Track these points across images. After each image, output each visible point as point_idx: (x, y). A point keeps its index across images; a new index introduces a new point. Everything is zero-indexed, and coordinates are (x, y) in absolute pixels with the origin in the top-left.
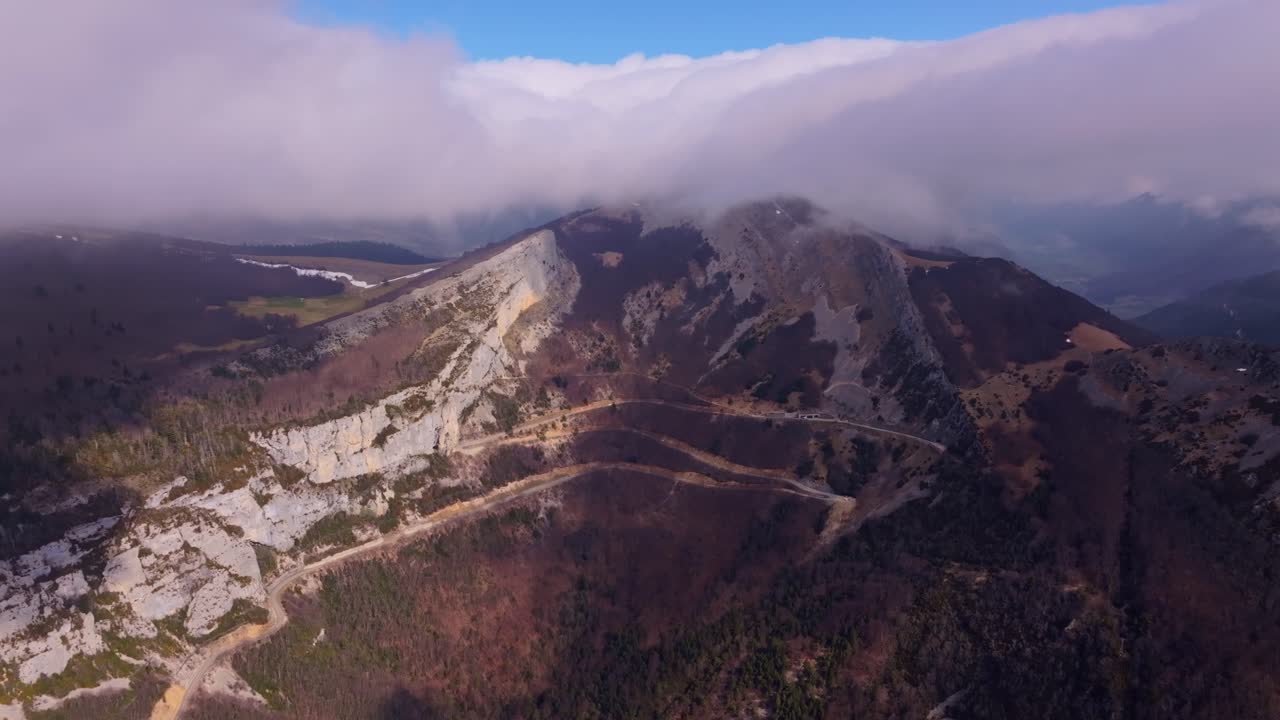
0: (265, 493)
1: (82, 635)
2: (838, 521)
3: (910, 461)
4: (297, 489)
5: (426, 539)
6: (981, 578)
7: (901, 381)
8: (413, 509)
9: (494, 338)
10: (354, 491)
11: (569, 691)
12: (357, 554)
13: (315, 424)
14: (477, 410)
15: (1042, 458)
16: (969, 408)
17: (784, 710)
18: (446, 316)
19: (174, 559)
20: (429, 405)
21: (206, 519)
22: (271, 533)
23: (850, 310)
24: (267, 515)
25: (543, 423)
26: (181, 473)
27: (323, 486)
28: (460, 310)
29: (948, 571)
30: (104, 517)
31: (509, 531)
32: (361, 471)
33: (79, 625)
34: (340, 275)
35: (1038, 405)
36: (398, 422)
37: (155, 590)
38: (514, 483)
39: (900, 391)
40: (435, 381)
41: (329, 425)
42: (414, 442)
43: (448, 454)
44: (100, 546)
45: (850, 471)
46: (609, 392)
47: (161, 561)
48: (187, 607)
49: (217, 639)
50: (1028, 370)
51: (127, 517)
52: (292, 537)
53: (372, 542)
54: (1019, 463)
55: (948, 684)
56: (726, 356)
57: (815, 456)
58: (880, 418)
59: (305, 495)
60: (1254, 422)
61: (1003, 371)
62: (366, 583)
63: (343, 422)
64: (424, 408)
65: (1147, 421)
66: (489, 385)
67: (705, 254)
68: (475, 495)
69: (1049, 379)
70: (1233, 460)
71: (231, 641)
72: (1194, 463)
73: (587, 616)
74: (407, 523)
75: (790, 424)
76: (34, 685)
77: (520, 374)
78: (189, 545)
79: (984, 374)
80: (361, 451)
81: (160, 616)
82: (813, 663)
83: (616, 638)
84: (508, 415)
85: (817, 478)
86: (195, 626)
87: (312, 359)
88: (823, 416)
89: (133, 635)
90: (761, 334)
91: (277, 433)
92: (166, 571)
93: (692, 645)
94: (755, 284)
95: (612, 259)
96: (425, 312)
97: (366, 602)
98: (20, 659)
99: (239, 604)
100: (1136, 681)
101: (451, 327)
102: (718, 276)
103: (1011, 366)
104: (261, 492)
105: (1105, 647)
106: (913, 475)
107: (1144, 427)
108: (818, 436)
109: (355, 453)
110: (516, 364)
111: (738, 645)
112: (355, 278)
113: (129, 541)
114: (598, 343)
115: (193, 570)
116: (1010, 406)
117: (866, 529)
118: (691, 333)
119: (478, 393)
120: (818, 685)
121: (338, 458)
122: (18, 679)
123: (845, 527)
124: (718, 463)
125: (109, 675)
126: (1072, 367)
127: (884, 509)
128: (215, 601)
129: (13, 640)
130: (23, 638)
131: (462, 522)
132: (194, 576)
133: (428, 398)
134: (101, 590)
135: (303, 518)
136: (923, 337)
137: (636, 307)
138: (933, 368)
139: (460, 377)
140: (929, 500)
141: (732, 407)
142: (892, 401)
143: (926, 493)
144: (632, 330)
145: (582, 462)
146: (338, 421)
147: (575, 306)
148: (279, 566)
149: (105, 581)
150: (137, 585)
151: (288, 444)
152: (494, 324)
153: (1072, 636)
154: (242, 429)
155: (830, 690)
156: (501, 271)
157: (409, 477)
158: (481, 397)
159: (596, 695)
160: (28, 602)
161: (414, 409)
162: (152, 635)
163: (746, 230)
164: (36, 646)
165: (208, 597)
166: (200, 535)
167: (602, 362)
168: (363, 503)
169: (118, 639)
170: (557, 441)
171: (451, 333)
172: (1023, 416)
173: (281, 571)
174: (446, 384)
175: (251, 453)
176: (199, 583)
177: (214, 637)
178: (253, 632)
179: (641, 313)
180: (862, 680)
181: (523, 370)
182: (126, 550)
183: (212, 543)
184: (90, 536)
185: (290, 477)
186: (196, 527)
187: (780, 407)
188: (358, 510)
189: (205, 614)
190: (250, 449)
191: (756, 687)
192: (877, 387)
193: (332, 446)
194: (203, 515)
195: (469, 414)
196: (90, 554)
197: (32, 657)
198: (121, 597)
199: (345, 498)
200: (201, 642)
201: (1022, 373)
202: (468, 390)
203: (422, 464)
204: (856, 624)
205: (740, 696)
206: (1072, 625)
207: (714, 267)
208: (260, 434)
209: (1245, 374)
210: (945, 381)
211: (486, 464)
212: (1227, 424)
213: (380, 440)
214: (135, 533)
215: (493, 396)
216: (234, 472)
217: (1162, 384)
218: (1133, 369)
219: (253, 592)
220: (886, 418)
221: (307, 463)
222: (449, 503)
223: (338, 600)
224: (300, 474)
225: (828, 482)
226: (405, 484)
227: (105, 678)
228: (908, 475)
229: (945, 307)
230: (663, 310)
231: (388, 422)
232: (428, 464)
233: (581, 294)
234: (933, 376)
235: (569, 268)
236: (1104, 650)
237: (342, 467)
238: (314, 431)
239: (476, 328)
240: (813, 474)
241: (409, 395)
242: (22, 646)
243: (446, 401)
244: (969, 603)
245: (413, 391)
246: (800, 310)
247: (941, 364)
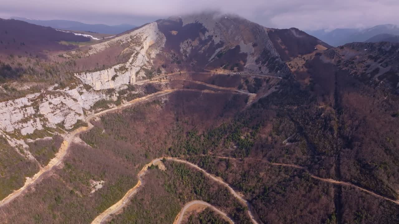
0: (81, 91)
1: (36, 124)
2: (252, 99)
3: (272, 82)
4: (90, 92)
5: (130, 108)
6: (296, 108)
7: (267, 62)
8: (125, 100)
9: (143, 52)
10: (107, 93)
11: (178, 146)
12: (110, 111)
13: (94, 72)
14: (140, 73)
15: (310, 77)
16: (289, 66)
17: (242, 145)
18: (128, 45)
19: (59, 106)
20: (127, 69)
21: (67, 95)
22: (84, 104)
23: (251, 44)
24: (82, 98)
25: (160, 77)
26: (56, 83)
27: (97, 91)
28: (132, 43)
29: (286, 107)
30: (36, 92)
31: (154, 106)
32: (109, 88)
33: (35, 121)
34: (89, 36)
35: (308, 65)
36: (118, 74)
37: (54, 115)
38: (154, 93)
39: (267, 64)
40: (128, 62)
41: (98, 72)
42: (123, 80)
43: (133, 85)
44: (36, 101)
45: (254, 87)
46: (179, 70)
47: (55, 106)
48: (64, 121)
49: (74, 130)
50: (305, 56)
51: (43, 93)
52: (90, 106)
53: (114, 108)
54: (304, 79)
55: (288, 134)
56: (214, 58)
57: (243, 83)
58: (262, 72)
59: (92, 93)
60: (369, 62)
61: (297, 57)
62: (114, 119)
63: (102, 71)
64: (126, 70)
65: (339, 65)
66: (143, 66)
67: (204, 30)
68: (143, 96)
69: (311, 58)
70: (364, 72)
71: (78, 131)
72: (353, 74)
73: (180, 128)
74: (123, 103)
75: (235, 75)
76: (26, 136)
77: (151, 64)
78: (62, 103)
79: (292, 58)
80: (108, 81)
81: (56, 123)
82: (249, 134)
83: (190, 133)
84: (149, 75)
85: (245, 89)
86: (67, 126)
87: (88, 55)
88: (244, 73)
89: (50, 127)
90: (224, 52)
91: (83, 74)
92: (57, 109)
93: (213, 132)
94: (221, 38)
95: (174, 33)
96: (120, 44)
97: (115, 124)
98: (20, 128)
99: (79, 121)
100: (341, 125)
101: (130, 48)
102: (209, 36)
103: (300, 56)
104: (80, 91)
105: (332, 118)
106: (273, 86)
107: (339, 67)
108: (244, 78)
109: (106, 82)
110: (150, 61)
111: (226, 131)
112: (93, 37)
113: (45, 99)
114: (174, 56)
115: (65, 110)
116: (300, 65)
117: (260, 101)
118: (202, 53)
119: (140, 68)
120: (251, 138)
121: (101, 83)
122: (21, 134)
123: (254, 101)
124: (215, 87)
125: (46, 136)
126: (317, 54)
127: (265, 95)
128: (72, 119)
129: (18, 123)
130: (20, 122)
131: (140, 103)
132: (65, 111)
133: (126, 67)
134: (39, 113)
135: (92, 100)
136: (274, 49)
137: (184, 46)
138: (277, 57)
139: (135, 62)
140: (278, 91)
141: (217, 72)
142: (265, 68)
143: (277, 90)
144: (184, 53)
145: (173, 88)
146: (101, 71)
147: (165, 45)
148: (87, 114)
149: (39, 111)
150: (49, 113)
151: (86, 77)
152: (143, 48)
153: (323, 117)
154: (72, 72)
155: (255, 139)
156: (143, 32)
157: (123, 91)
158: (141, 69)
159: (186, 147)
160: (20, 112)
161: (122, 70)
162: (55, 127)
163: (216, 23)
164: (24, 125)
165: (70, 118)
166: (66, 100)
167: (175, 61)
168: (110, 97)
169: (46, 127)
170: (165, 83)
171: (130, 50)
172: (304, 68)
173: (88, 115)
174: (131, 64)
175: (75, 79)
176: (67, 114)
177: (72, 130)
178: (84, 129)
179: (186, 48)
180: (264, 136)
181: (152, 62)
182: (44, 102)
183: (69, 102)
184: (32, 98)
185: (88, 88)
186: (64, 97)
187: (232, 71)
188: (108, 99)
189: (70, 123)
190: (75, 78)
191: (233, 141)
192: (260, 64)
193: (99, 79)
194: (66, 94)
195: (138, 74)
196: (33, 103)
197: (24, 128)
198: (45, 116)
199: (104, 95)
200: (69, 131)
201: (303, 57)
202: (137, 67)
203: (126, 87)
204: (261, 122)
205: (228, 143)
206: (323, 114)
207: (207, 34)
208: (77, 74)
209: (366, 50)
210: (280, 61)
211: (145, 88)
212: (362, 63)
213: (113, 79)
214: (47, 98)
215: (144, 69)
216: (72, 84)
217: (343, 56)
218: (335, 53)
219: (82, 118)
220: (263, 72)
221: (92, 84)
222: (135, 98)
223: (106, 123)
224: (90, 87)
225: (248, 90)
226: (122, 93)
227: (45, 136)
228: (272, 86)
229: (279, 41)
230: (192, 47)
231: (115, 73)
232: (128, 87)
233: (167, 42)
234: (277, 60)
235: (162, 35)
236: (332, 119)
237: (103, 86)
238: (94, 74)
239: (138, 48)
240: (243, 88)
241: (120, 66)
242: (20, 125)
243: (131, 69)
244: (293, 114)
245: (121, 65)
246: (235, 45)
247: (279, 56)
